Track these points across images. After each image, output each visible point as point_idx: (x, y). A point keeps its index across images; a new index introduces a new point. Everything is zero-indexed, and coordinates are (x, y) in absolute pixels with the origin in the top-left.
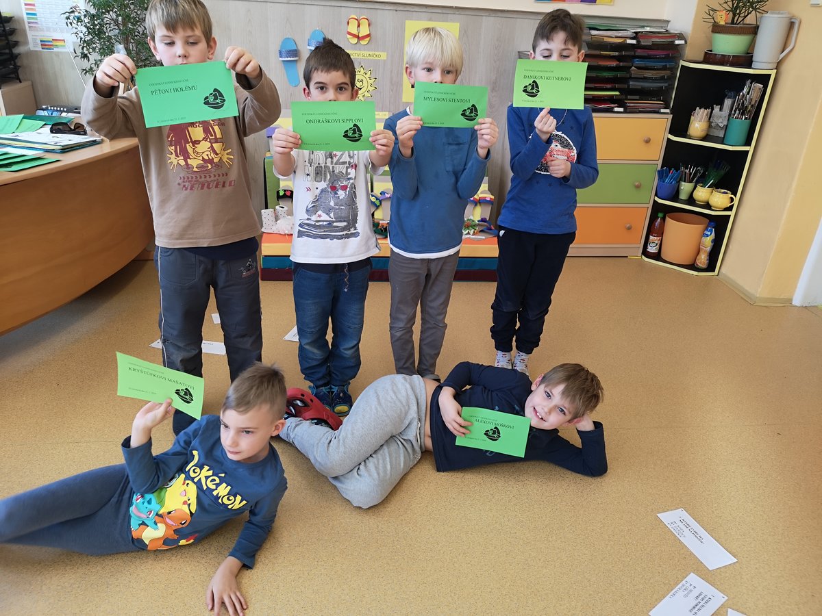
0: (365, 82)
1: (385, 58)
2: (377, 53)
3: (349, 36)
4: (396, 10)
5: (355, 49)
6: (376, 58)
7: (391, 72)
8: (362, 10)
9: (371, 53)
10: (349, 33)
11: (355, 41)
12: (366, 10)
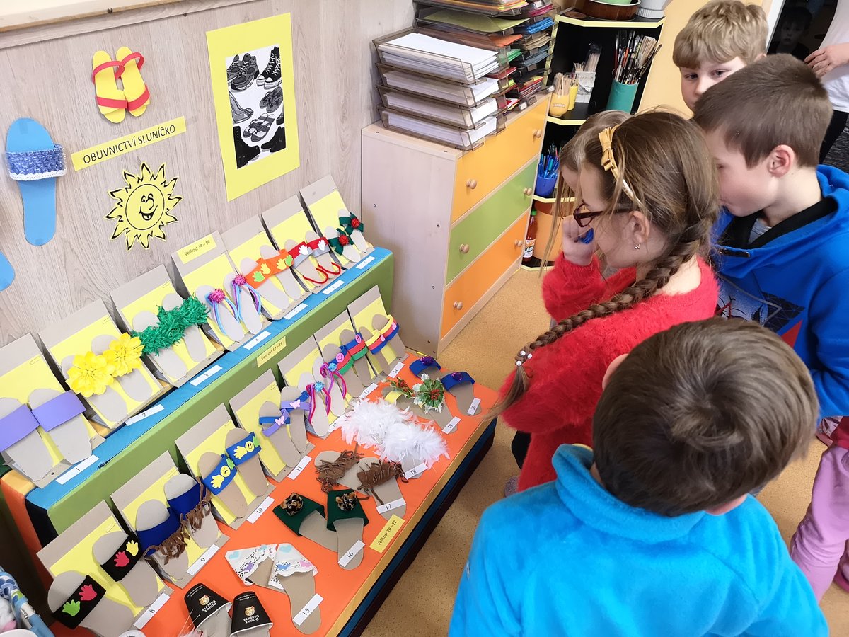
0: (157, 196)
1: (184, 129)
2: (166, 125)
3: (104, 110)
4: (185, 15)
5: (121, 134)
6: (168, 136)
7: (200, 153)
8: (115, 32)
9: (155, 129)
10: (101, 101)
11: (119, 115)
12: (124, 30)
